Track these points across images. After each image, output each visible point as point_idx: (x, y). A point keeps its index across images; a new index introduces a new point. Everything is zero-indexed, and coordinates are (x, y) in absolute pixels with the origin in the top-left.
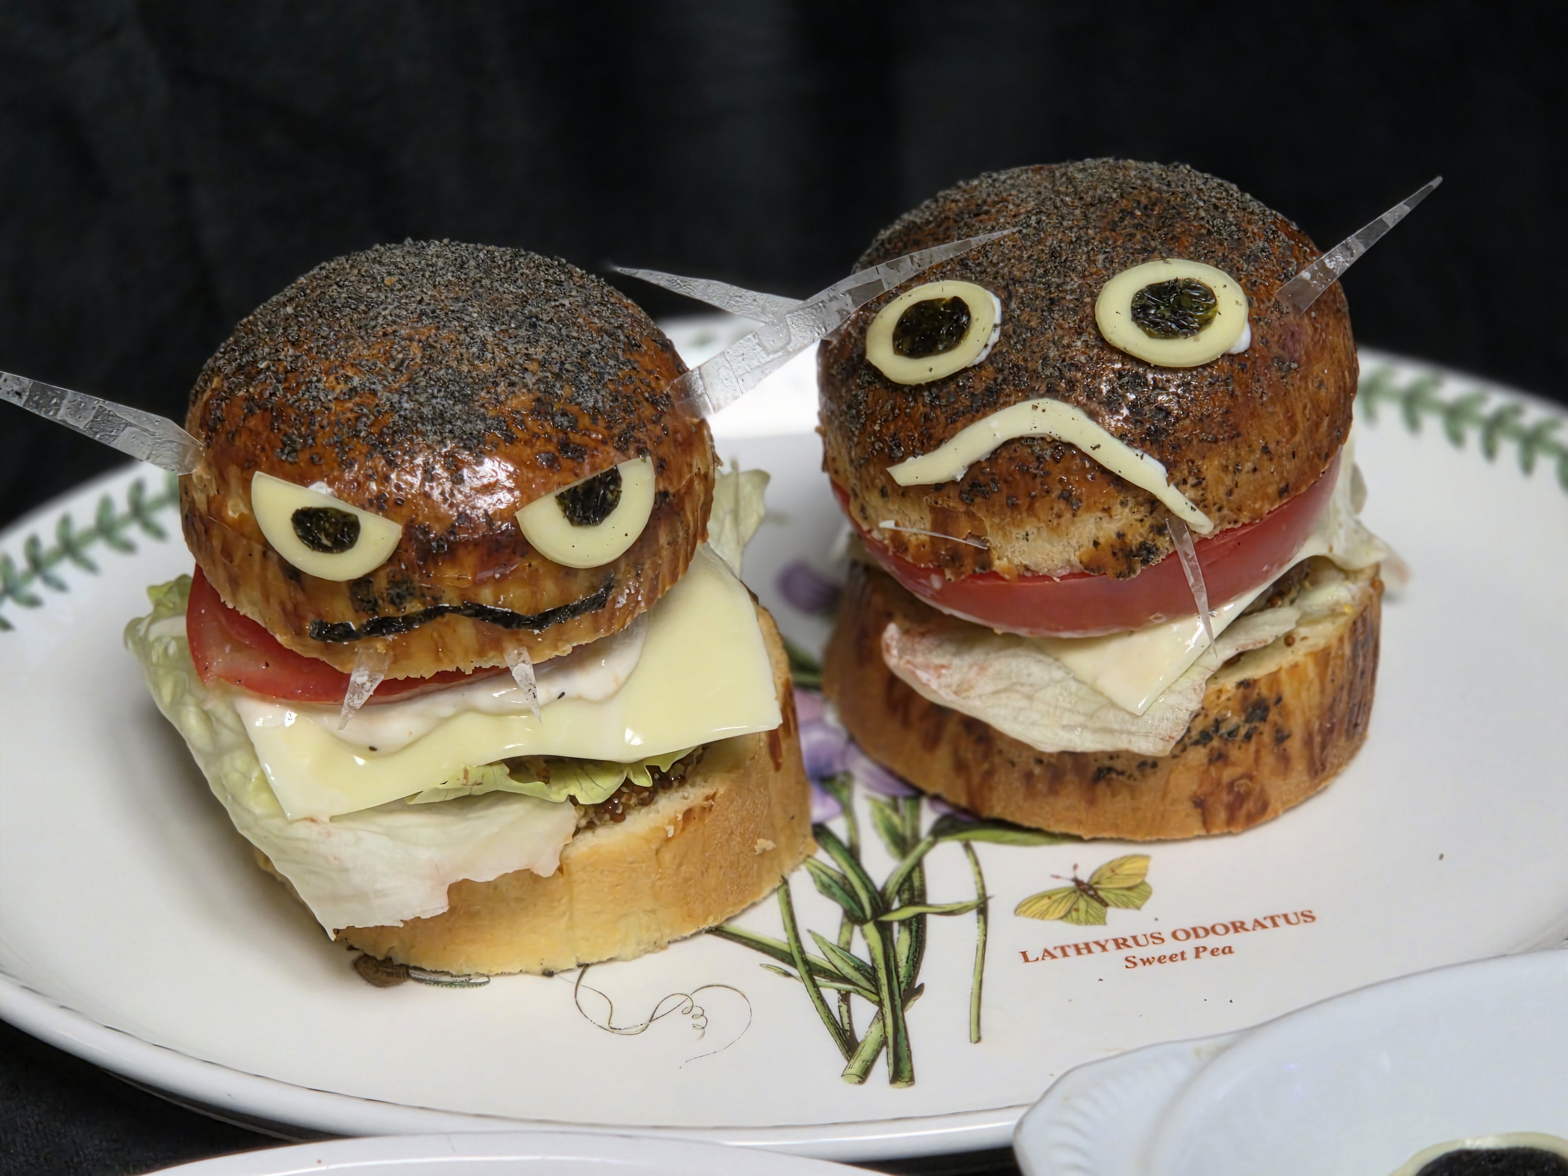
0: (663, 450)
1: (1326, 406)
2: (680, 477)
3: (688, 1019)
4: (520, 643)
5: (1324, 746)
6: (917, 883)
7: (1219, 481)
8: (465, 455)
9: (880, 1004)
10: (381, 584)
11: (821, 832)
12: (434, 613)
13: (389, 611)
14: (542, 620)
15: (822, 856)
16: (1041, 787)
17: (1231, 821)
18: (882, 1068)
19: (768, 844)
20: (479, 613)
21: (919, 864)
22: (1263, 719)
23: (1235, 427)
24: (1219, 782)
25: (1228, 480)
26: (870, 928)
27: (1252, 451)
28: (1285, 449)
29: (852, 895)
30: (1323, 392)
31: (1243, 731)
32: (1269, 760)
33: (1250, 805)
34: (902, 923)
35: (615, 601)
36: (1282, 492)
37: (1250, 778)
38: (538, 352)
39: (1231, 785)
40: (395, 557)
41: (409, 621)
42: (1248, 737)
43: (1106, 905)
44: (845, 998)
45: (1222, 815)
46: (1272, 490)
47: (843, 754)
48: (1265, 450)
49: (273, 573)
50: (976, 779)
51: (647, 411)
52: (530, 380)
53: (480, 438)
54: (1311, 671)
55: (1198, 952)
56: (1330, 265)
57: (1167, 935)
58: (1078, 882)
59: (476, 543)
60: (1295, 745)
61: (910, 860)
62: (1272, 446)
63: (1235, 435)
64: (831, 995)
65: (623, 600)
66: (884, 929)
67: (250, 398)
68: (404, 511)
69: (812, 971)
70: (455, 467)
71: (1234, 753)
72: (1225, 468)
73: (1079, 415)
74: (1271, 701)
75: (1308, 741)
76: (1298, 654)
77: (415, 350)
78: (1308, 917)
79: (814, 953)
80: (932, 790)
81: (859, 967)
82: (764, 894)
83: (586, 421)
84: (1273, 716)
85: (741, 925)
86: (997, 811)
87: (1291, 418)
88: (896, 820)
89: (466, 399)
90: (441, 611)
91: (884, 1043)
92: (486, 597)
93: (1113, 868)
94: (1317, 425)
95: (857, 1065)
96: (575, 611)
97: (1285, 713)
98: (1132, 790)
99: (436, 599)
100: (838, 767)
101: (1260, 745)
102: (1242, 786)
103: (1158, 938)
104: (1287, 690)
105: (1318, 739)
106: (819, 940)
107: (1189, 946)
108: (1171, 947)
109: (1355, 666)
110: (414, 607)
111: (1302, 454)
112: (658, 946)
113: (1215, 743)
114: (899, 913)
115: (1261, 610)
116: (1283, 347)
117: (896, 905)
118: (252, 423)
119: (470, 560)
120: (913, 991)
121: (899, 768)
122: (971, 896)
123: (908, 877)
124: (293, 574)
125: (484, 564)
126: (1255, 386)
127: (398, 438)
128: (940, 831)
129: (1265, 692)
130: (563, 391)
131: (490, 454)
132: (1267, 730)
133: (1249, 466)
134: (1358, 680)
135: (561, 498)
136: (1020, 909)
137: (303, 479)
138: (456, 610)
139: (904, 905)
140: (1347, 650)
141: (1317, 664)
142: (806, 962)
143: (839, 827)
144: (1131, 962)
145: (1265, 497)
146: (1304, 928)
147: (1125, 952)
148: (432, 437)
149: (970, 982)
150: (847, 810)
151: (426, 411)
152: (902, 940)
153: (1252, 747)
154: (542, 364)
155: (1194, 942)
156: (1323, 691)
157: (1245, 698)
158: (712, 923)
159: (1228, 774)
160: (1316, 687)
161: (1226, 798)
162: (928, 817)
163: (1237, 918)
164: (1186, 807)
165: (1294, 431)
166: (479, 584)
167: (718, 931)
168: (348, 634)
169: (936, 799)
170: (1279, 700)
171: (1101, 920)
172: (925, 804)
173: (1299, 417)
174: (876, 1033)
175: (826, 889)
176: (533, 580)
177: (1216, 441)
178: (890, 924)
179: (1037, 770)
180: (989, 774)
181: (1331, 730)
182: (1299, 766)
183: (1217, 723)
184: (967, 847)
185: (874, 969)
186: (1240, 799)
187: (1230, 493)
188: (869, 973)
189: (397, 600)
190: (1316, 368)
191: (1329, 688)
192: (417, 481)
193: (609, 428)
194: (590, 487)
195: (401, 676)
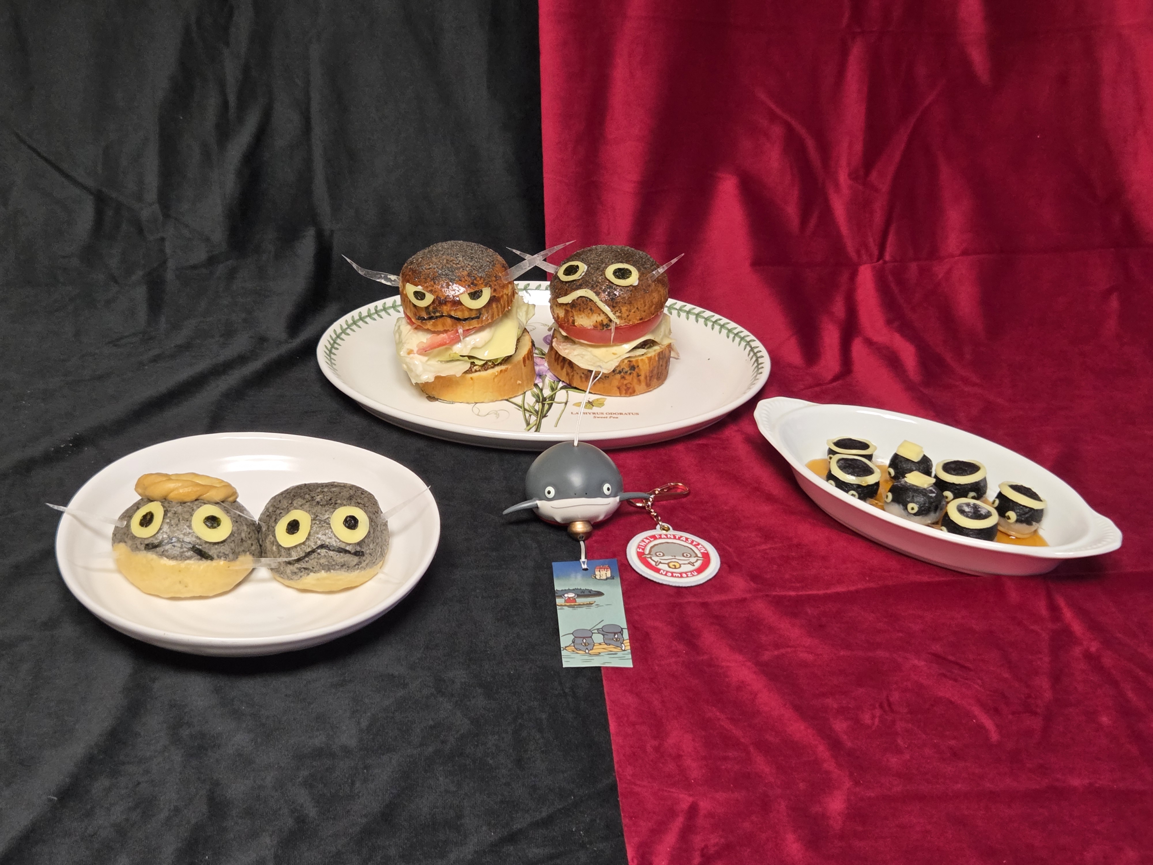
0: (496, 287)
1: (655, 303)
2: (500, 293)
3: (495, 415)
4: (461, 325)
5: (650, 380)
6: (553, 397)
7: (625, 313)
8: (450, 283)
9: (537, 418)
10: (431, 308)
11: (536, 385)
12: (442, 316)
13: (433, 315)
14: (465, 320)
15: (535, 389)
16: (584, 379)
17: (626, 393)
18: (534, 429)
19: (520, 382)
20: (451, 317)
21: (555, 394)
22: (634, 370)
23: (631, 301)
24: (623, 383)
25: (627, 313)
26: (540, 404)
27: (634, 308)
28: (642, 309)
29: (539, 397)
30: (654, 300)
31: (629, 372)
32: (635, 380)
33: (630, 390)
34: (548, 404)
35: (482, 318)
36: (641, 319)
37: (631, 384)
38: (471, 264)
39: (626, 385)
40: (433, 302)
41: (437, 317)
42: (630, 374)
43: (593, 406)
44: (530, 416)
45: (624, 392)
46: (638, 318)
47: (546, 372)
48: (637, 308)
49: (412, 306)
50: (571, 377)
51: (494, 279)
52: (468, 269)
53: (454, 280)
54: (647, 361)
55: (610, 417)
56: (659, 271)
57: (605, 413)
58: (589, 401)
59: (450, 301)
60: (642, 378)
61: (554, 392)
62: (639, 308)
63: (630, 303)
64: (527, 414)
65: (484, 318)
66: (543, 405)
67: (410, 268)
68: (436, 294)
69: (525, 410)
70: (448, 286)
71: (627, 377)
72: (627, 310)
73: (594, 294)
74: (636, 367)
75: (646, 377)
76: (644, 357)
77: (445, 261)
78: (637, 414)
79: (526, 407)
80: (562, 380)
81: (536, 411)
82: (519, 394)
83: (478, 279)
84: (636, 370)
85: (513, 400)
86: (575, 385)
87: (644, 303)
88: (553, 385)
89: (452, 272)
90: (443, 316)
91: (536, 424)
92: (453, 314)
93: (597, 400)
94: (651, 307)
95: (529, 428)
96: (473, 319)
97: (639, 369)
98: (603, 383)
99: (442, 313)
100: (544, 374)
101: (633, 376)
102: (629, 386)
103: (602, 414)
104: (640, 365)
105: (648, 378)
106: (528, 404)
107: (609, 416)
108: (605, 415)
109: (659, 363)
110: (438, 314)
111: (647, 312)
112: (493, 401)
113: (622, 374)
114: (548, 402)
115: (639, 348)
116: (646, 287)
117: (548, 400)
118: (410, 273)
119: (449, 305)
120: (545, 416)
121: (555, 374)
122: (565, 401)
123: (552, 396)
124: (415, 306)
125: (452, 306)
126: (637, 294)
127: (437, 278)
128: (562, 388)
129: (635, 364)
130: (475, 272)
131: (456, 283)
132: (635, 374)
133: (633, 311)
134: (660, 367)
135: (469, 294)
136: (574, 405)
137: (416, 285)
138: (446, 316)
139: (549, 400)
140: (657, 359)
141: (648, 360)
142: (524, 408)
143: (540, 385)
144: (595, 417)
145: (636, 319)
146: (636, 416)
147: (594, 415)
148: (444, 279)
149: (559, 416)
150: (543, 382)
151: (444, 273)
152: (546, 407)
153: (631, 376)
154: (471, 266)
155: (610, 415)
156: (650, 366)
157: (629, 364)
158: (506, 398)
159: (625, 382)
160: (648, 365)
161: (625, 387)
162: (561, 385)
163: (621, 412)
164: (616, 389)
165: (645, 306)
166: (451, 310)
167: (507, 400)
168: (424, 319)
169: (563, 382)
170: (638, 366)
171: (591, 409)
172: (561, 382)
173: (647, 303)
174: (535, 423)
175: (533, 396)
176: (462, 311)
177: (625, 303)
178: (545, 404)
179: (583, 375)
180: (573, 376)
181: (652, 376)
182: (643, 384)
183: (623, 369)
184: (567, 392)
185: (538, 411)
186: (628, 388)
187: (628, 316)
188: (537, 412)
189: (435, 313)
190: (654, 294)
191: (651, 366)
192: (439, 287)
193: (484, 281)
194: (475, 292)
195: (436, 330)
